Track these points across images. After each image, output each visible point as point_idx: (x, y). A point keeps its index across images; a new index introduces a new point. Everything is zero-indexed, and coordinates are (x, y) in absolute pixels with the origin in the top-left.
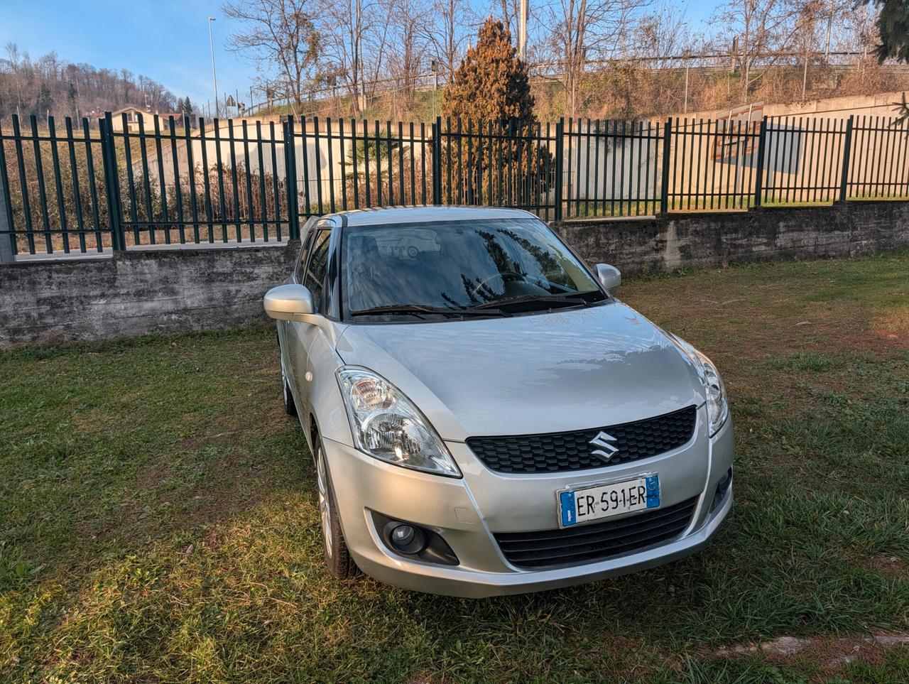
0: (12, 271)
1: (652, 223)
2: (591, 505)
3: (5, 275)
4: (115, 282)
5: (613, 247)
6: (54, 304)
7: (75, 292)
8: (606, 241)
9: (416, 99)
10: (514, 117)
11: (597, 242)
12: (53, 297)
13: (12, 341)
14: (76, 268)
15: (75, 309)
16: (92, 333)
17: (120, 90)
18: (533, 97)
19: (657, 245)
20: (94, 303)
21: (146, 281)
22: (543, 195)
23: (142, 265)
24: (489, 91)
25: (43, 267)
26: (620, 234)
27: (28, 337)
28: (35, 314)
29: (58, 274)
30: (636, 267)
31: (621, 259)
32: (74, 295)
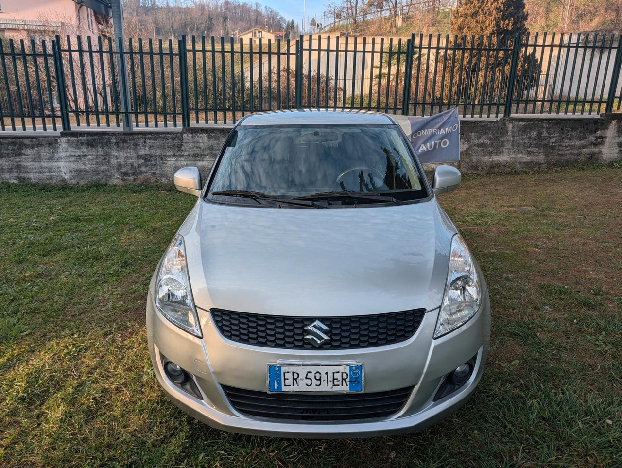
0: (125, 137)
1: (594, 121)
2: (296, 379)
3: (121, 139)
4: (181, 147)
5: (553, 140)
6: (146, 158)
7: (158, 152)
8: (548, 135)
9: (439, 17)
10: (507, 30)
11: (539, 136)
12: (146, 155)
13: (123, 180)
14: (159, 137)
15: (158, 163)
16: (167, 179)
17: (253, 17)
18: (527, 13)
19: (596, 140)
20: (168, 159)
21: (200, 148)
22: (525, 92)
23: (198, 137)
24: (489, 9)
25: (142, 136)
26: (562, 129)
27: (131, 178)
28: (136, 165)
29: (150, 140)
30: (573, 158)
31: (559, 150)
32: (158, 154)
